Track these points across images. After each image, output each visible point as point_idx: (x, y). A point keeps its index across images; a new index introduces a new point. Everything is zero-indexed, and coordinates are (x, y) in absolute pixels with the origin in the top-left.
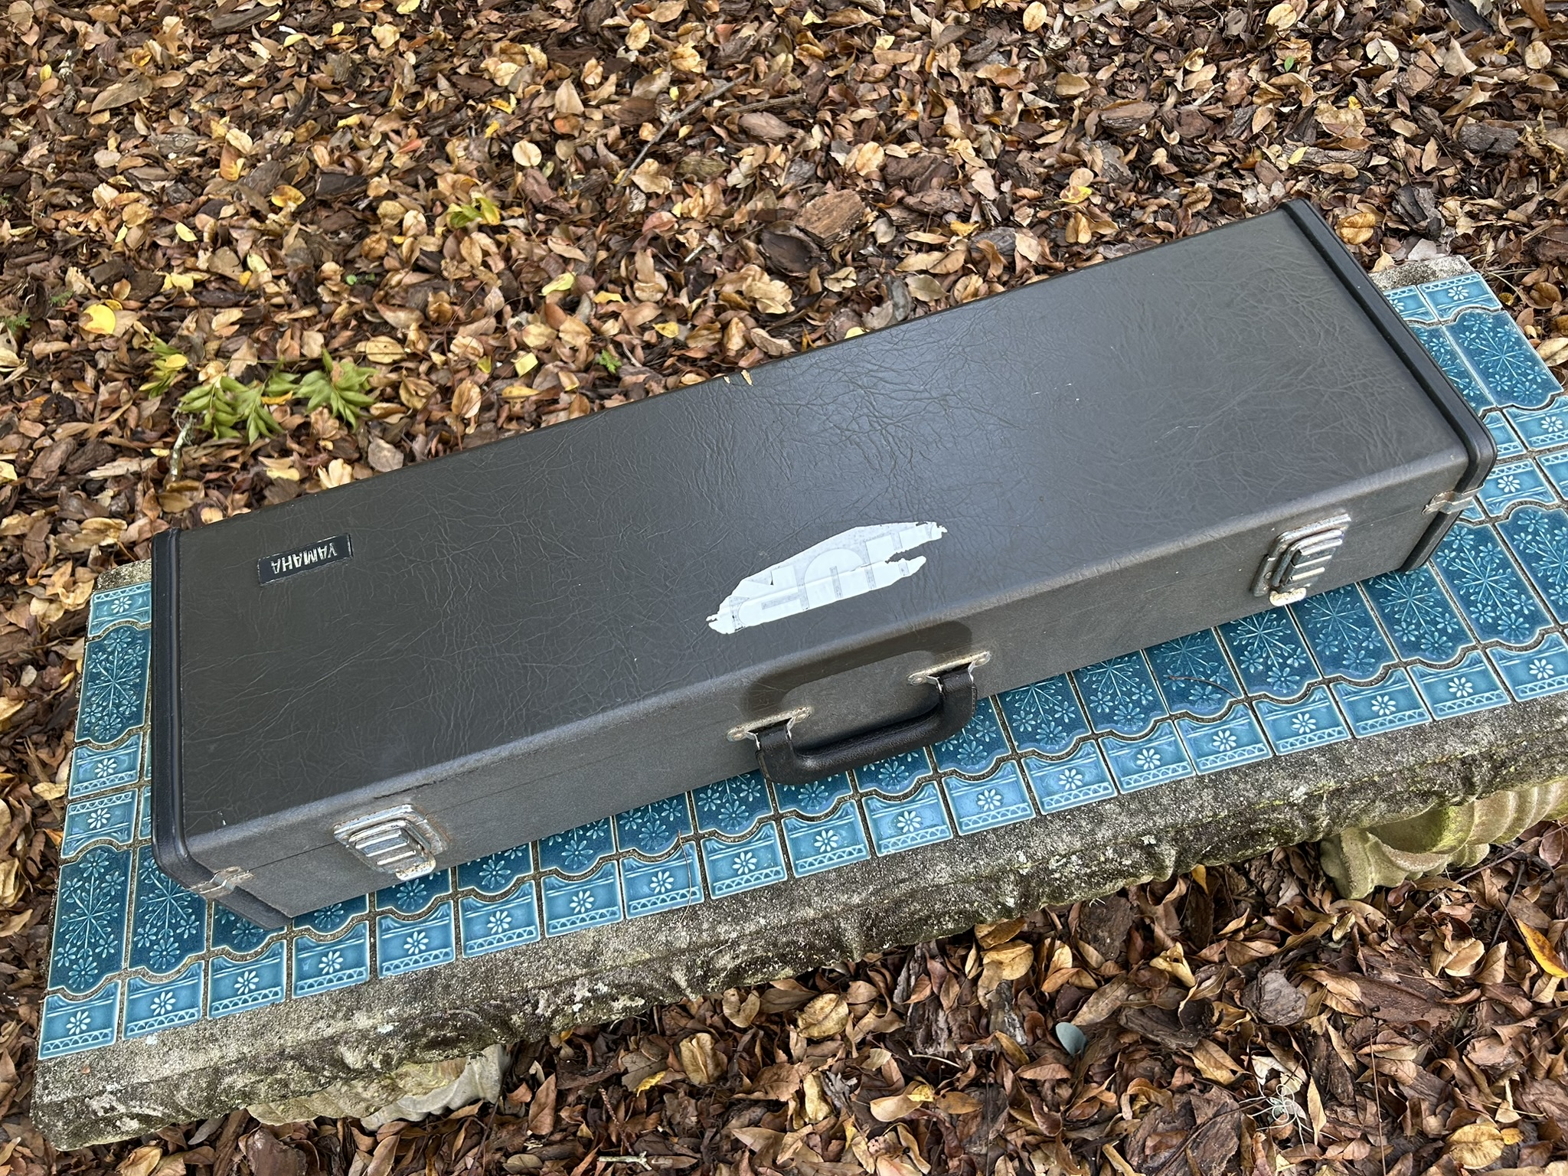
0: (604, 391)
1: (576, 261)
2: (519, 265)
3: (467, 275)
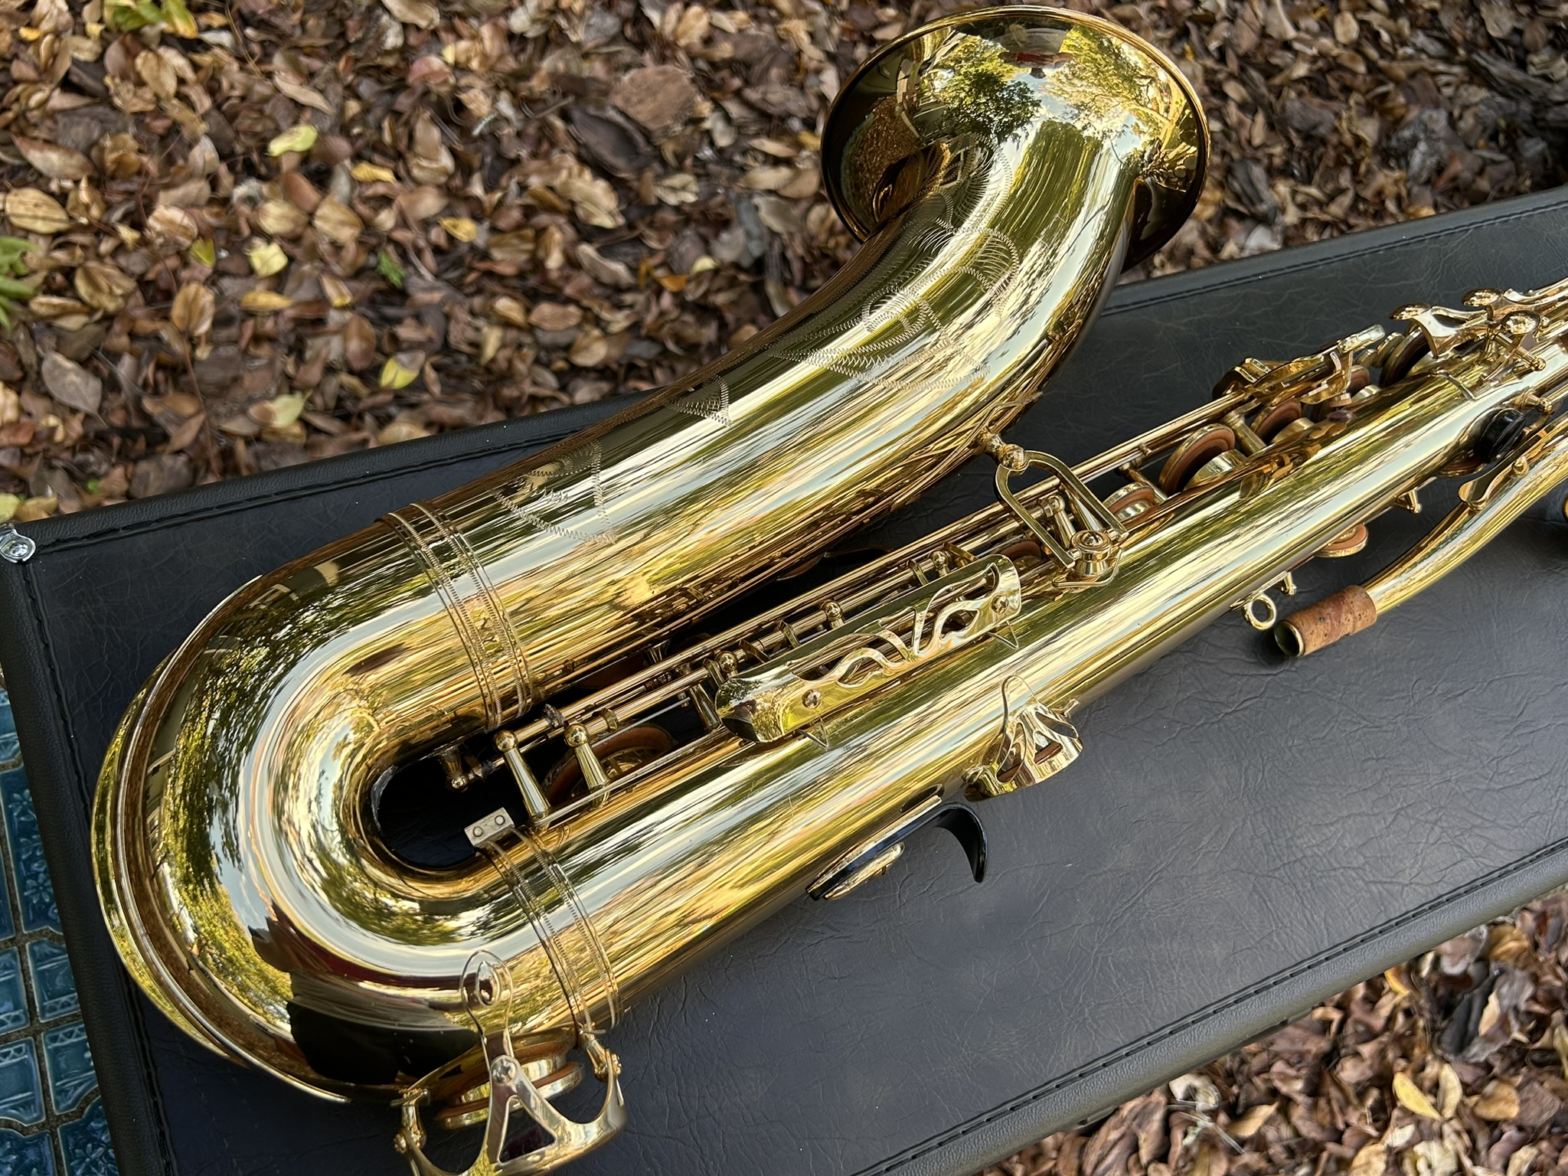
0: (390, 311)
1: (315, 110)
2: (233, 106)
3: (151, 107)
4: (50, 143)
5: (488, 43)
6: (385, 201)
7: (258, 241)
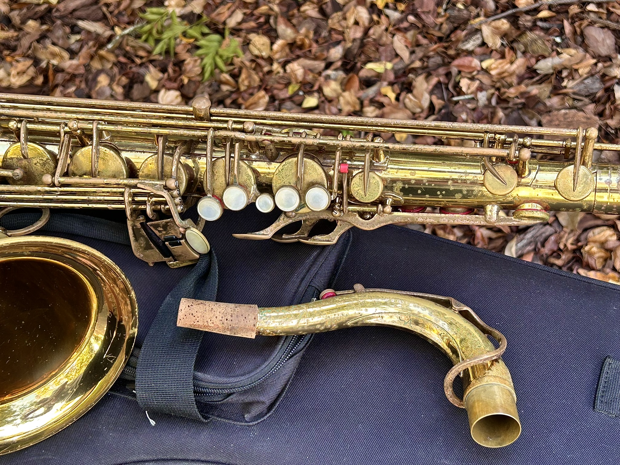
1: (402, 59)
2: (368, 42)
3: (340, 29)
4: (294, 26)
5: (514, 67)
6: (381, 105)
7: (316, 95)
